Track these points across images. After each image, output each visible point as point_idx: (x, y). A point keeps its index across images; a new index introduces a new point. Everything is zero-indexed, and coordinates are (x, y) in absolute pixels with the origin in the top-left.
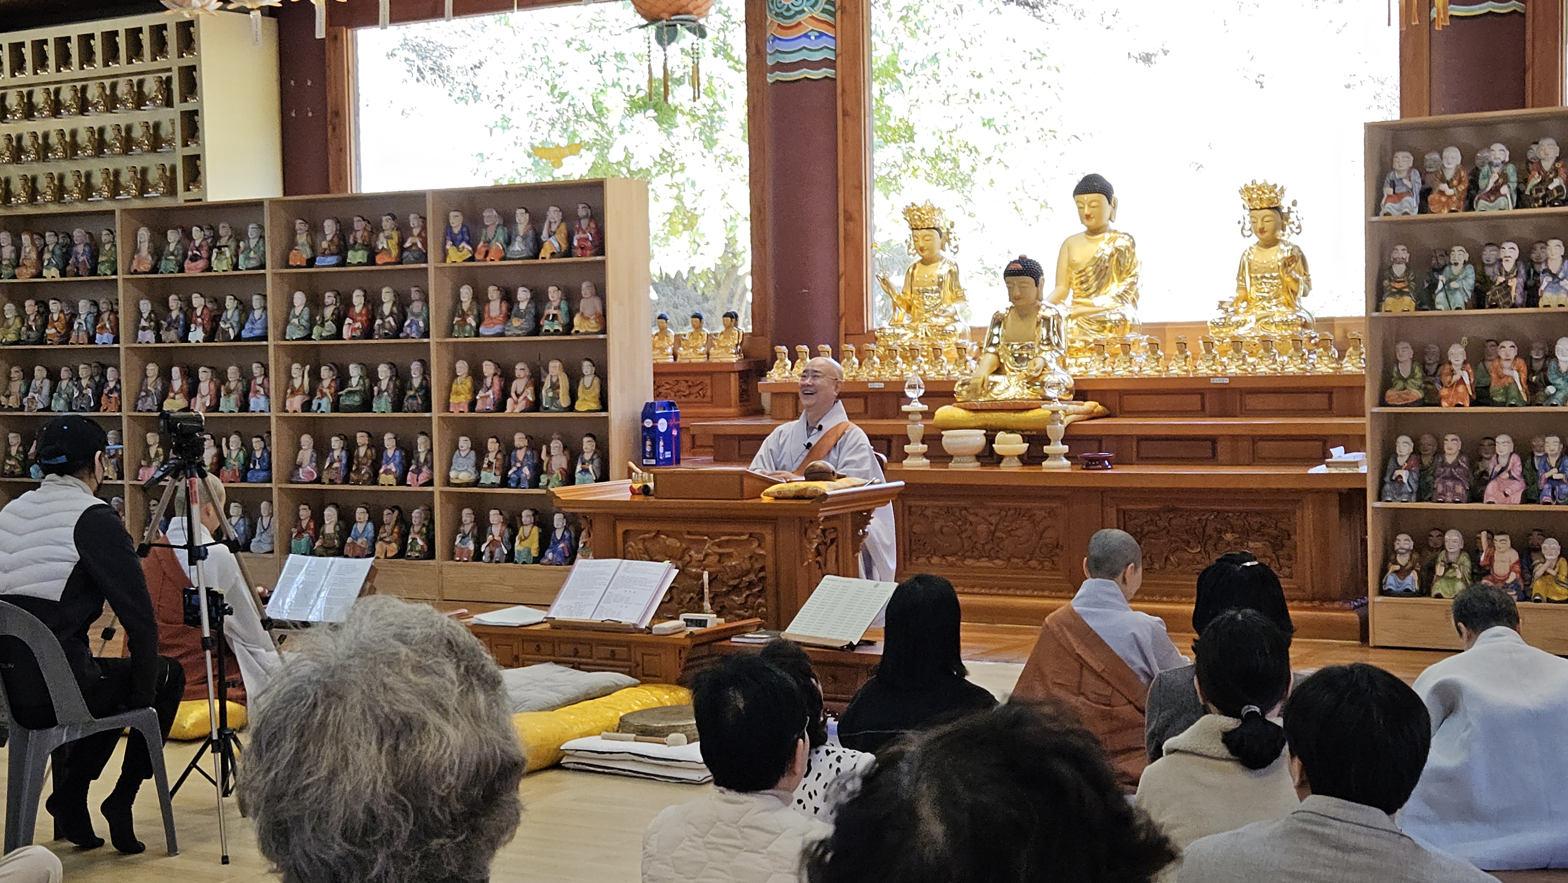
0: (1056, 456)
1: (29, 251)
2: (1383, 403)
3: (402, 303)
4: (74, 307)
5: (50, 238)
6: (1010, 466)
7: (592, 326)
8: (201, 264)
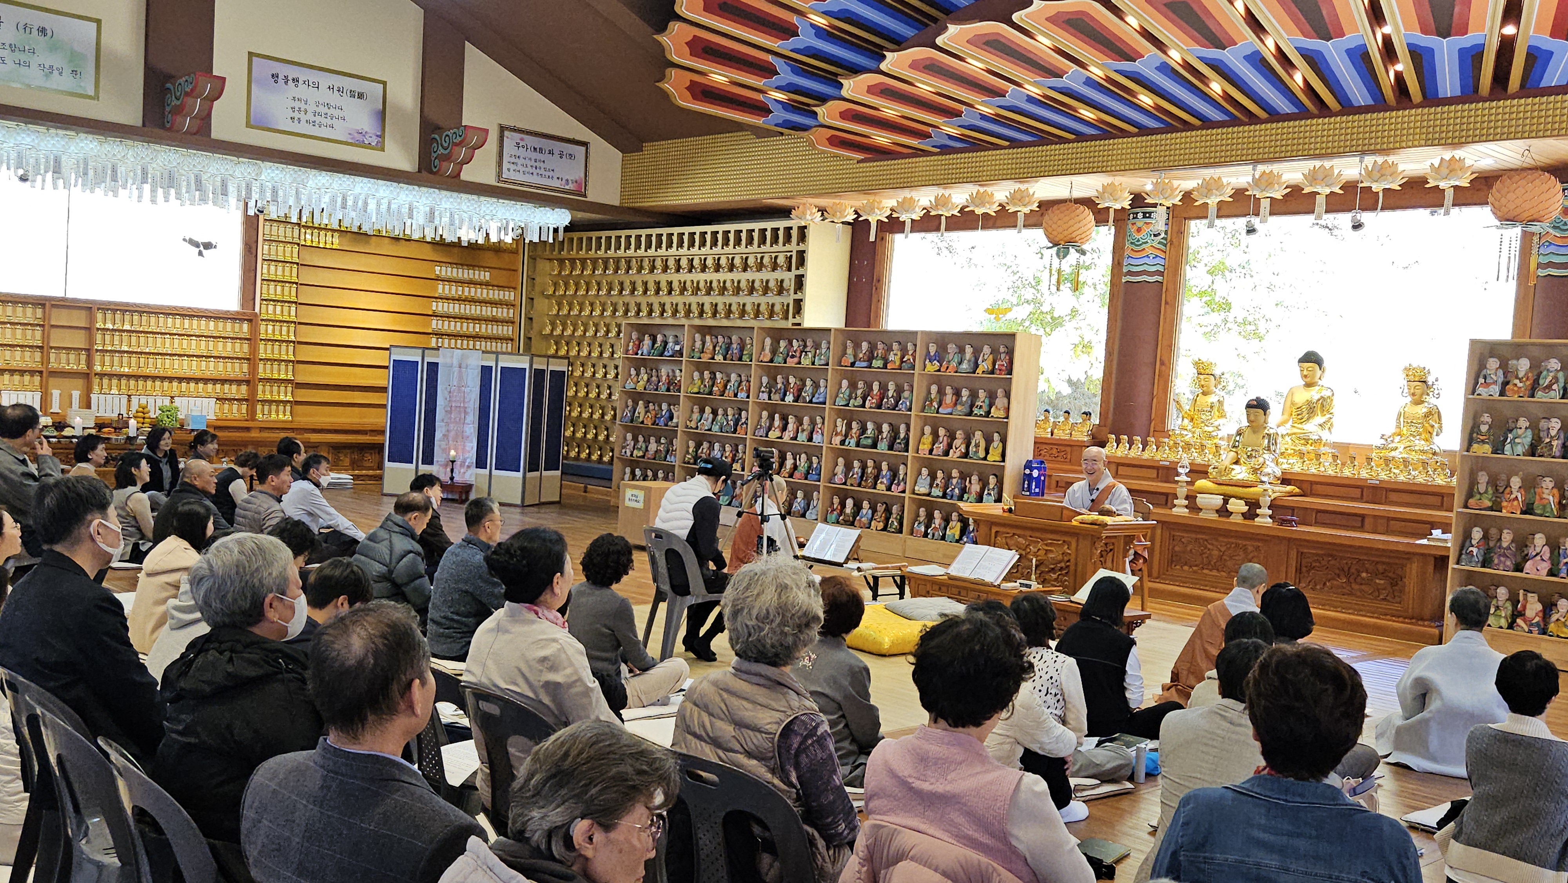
0: (1264, 516)
1: (709, 345)
2: (1466, 507)
3: (899, 391)
4: (729, 376)
5: (720, 339)
6: (1237, 519)
7: (1002, 414)
8: (796, 360)
